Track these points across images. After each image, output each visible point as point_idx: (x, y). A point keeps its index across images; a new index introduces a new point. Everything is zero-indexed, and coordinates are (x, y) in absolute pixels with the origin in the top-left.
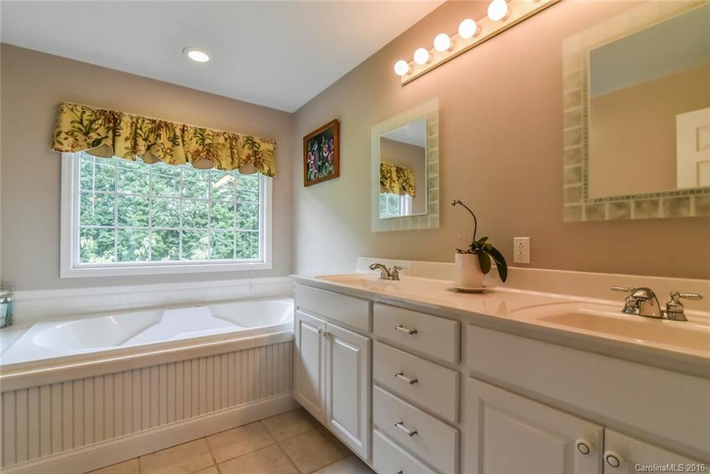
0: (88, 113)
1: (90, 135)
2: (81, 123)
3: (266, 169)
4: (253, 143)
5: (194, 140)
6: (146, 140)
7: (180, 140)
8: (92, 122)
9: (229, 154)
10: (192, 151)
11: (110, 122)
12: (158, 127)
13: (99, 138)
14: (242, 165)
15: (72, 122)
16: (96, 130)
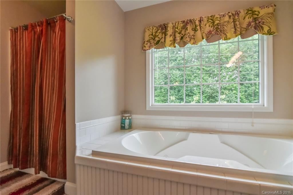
0: (155, 29)
1: (156, 39)
2: (152, 35)
3: (266, 29)
4: (253, 12)
5: (207, 25)
6: (180, 33)
7: (198, 28)
8: (156, 32)
9: (233, 26)
10: (206, 32)
11: (163, 29)
12: (186, 23)
13: (159, 39)
14: (244, 32)
15: (149, 36)
16: (158, 36)
